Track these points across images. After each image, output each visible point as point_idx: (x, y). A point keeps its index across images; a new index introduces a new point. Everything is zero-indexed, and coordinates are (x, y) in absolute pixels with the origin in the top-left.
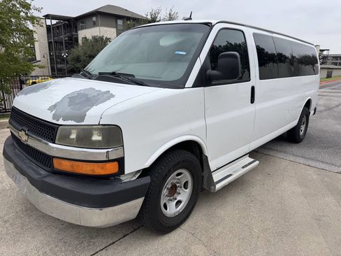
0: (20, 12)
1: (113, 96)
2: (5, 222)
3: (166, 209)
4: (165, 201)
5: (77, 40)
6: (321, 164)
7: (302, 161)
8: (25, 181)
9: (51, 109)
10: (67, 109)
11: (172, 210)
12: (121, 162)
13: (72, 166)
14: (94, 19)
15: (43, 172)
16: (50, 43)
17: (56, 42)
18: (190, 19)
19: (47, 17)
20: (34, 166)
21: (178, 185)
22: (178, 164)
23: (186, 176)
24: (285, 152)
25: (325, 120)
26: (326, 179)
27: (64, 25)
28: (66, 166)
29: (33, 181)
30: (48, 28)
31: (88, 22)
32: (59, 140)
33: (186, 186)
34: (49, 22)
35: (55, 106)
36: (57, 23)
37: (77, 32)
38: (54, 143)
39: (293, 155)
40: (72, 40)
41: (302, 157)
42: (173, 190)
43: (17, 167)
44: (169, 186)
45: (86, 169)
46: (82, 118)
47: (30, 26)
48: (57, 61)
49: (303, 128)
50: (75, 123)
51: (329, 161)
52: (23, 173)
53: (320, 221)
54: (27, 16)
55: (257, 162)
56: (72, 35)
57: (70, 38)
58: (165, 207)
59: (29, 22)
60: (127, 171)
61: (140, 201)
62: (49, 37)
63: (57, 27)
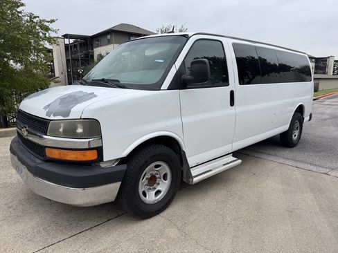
0: (39, 32)
1: (96, 96)
2: (10, 207)
3: (145, 196)
4: (144, 189)
5: (92, 56)
6: (309, 166)
7: (291, 163)
8: (25, 170)
9: (45, 108)
10: (58, 107)
11: (151, 198)
12: (100, 150)
13: (60, 154)
14: (109, 37)
15: (38, 161)
16: (68, 61)
17: (73, 60)
18: (173, 32)
19: (66, 36)
20: (32, 157)
21: (157, 176)
22: (154, 156)
23: (165, 168)
24: (276, 156)
25: (326, 127)
26: (310, 179)
27: (81, 44)
28: (55, 154)
29: (30, 169)
30: (67, 47)
31: (103, 40)
32: (50, 132)
33: (165, 177)
34: (67, 41)
35: (49, 105)
36: (75, 42)
37: (92, 50)
38: (46, 135)
39: (284, 158)
40: (88, 57)
41: (292, 160)
42: (153, 180)
43: (19, 159)
44: (148, 176)
45: (71, 156)
46: (68, 113)
47: (48, 45)
48: (74, 77)
49: (297, 133)
50: (63, 118)
51: (318, 163)
52: (23, 163)
53: (291, 212)
54: (46, 37)
55: (240, 161)
56: (89, 53)
57: (87, 56)
58: (144, 194)
59: (46, 42)
60: (106, 158)
61: (117, 185)
62: (67, 55)
63: (74, 46)
